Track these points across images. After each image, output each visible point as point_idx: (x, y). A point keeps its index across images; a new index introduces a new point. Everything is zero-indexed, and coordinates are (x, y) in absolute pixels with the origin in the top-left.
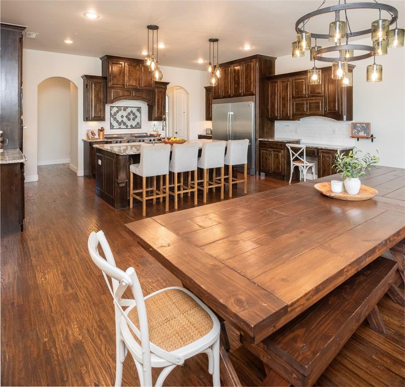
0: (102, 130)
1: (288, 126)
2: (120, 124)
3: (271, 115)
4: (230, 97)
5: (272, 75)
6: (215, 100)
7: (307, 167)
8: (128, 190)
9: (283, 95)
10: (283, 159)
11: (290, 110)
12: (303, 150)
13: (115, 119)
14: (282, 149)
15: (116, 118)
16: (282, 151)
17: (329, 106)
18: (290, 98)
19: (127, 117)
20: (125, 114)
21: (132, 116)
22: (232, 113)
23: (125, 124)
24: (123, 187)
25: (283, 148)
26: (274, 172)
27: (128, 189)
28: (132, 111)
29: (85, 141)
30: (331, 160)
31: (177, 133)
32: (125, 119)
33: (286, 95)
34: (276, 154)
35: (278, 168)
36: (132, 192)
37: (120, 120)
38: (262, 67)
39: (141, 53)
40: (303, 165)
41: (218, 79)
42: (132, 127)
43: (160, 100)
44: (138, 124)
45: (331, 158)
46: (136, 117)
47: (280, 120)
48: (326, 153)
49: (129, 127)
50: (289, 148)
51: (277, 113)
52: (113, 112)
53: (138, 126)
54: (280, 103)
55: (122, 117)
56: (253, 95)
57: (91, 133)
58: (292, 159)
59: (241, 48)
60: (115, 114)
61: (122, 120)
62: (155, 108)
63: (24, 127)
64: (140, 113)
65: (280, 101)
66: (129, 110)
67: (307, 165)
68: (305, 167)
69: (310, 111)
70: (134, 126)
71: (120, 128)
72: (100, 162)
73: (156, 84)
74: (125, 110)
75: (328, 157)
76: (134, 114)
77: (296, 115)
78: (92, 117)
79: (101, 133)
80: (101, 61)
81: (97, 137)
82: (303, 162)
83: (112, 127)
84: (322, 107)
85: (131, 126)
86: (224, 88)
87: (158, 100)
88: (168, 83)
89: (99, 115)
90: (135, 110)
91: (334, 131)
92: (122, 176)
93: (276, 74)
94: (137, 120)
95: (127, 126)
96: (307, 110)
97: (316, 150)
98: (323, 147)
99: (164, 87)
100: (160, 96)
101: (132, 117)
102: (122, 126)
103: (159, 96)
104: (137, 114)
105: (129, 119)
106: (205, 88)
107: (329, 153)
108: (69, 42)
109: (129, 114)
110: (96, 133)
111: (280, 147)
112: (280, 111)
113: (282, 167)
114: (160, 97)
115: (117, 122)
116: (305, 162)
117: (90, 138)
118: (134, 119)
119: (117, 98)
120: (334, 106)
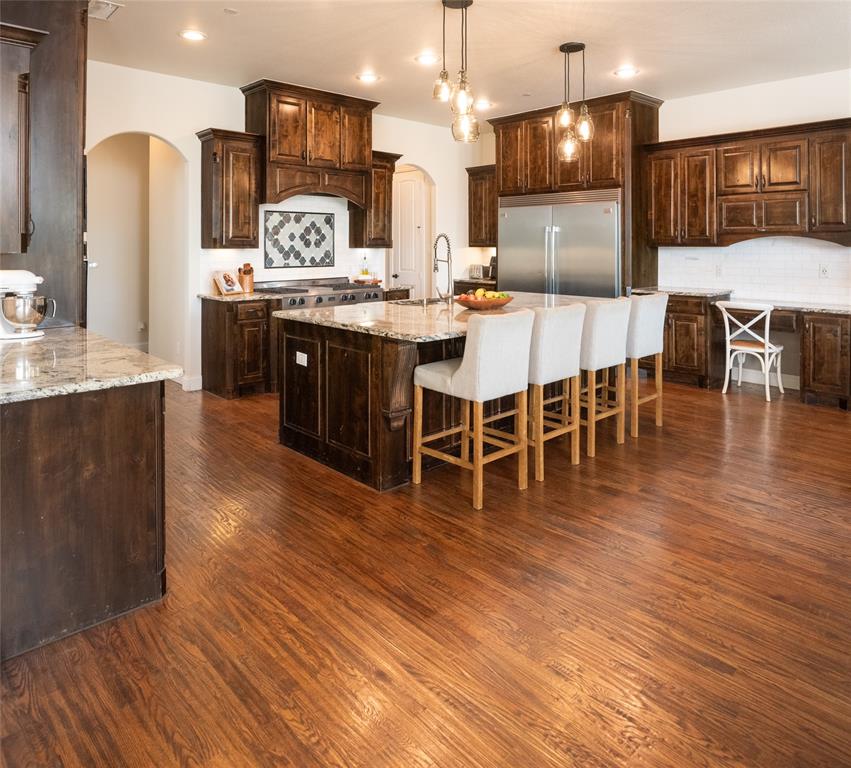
0: (247, 270)
1: (696, 259)
2: (286, 255)
3: (657, 233)
4: (549, 190)
5: (654, 142)
6: (504, 199)
7: (770, 354)
8: (408, 437)
9: (692, 187)
10: (702, 339)
11: (711, 223)
12: (764, 318)
13: (276, 243)
14: (702, 314)
15: (277, 239)
16: (701, 319)
17: (823, 211)
18: (711, 194)
19: (302, 237)
20: (297, 229)
21: (314, 234)
22: (556, 229)
23: (298, 255)
24: (398, 430)
25: (703, 311)
26: (675, 368)
27: (408, 433)
28: (313, 224)
29: (205, 301)
30: (839, 339)
31: (396, 276)
32: (298, 245)
33: (700, 186)
34: (681, 326)
35: (689, 358)
36: (419, 440)
37: (286, 244)
38: (638, 122)
39: (358, 78)
40: (761, 350)
41: (582, 143)
42: (314, 263)
43: (381, 196)
44: (327, 254)
45: (839, 333)
46: (323, 237)
47: (683, 244)
48: (822, 321)
49: (308, 263)
50: (723, 310)
51: (675, 230)
52: (270, 226)
53: (328, 260)
54: (683, 206)
55: (292, 237)
56: (619, 186)
57: (225, 277)
58: (728, 338)
59: (611, 74)
60: (276, 230)
61: (292, 246)
62: (370, 216)
63: (90, 265)
64: (332, 227)
65: (683, 201)
66: (306, 222)
67: (771, 351)
68: (767, 356)
69: (768, 224)
70: (318, 261)
71: (287, 266)
72: (302, 359)
73: (374, 156)
74: (298, 220)
75: (830, 331)
76: (318, 231)
77: (728, 233)
78: (227, 237)
79: (247, 278)
80: (244, 97)
81: (237, 288)
82: (762, 345)
83: (268, 263)
84: (802, 215)
85: (313, 260)
86: (532, 170)
87: (377, 195)
88: (398, 157)
89: (245, 232)
90: (320, 222)
91: (824, 271)
92: (399, 398)
93: (662, 139)
94: (325, 246)
95: (303, 261)
96: (760, 222)
97: (794, 316)
98: (816, 308)
99: (389, 165)
100: (382, 187)
101: (313, 237)
102: (292, 261)
103: (378, 187)
104: (325, 229)
105: (307, 244)
106: (468, 170)
107: (831, 322)
108: (193, 35)
109: (307, 231)
110: (234, 277)
111: (695, 310)
112: (683, 224)
113: (700, 356)
114: (382, 189)
115: (281, 250)
116: (767, 344)
117: (224, 291)
118: (318, 244)
119: (290, 191)
120: (837, 212)
